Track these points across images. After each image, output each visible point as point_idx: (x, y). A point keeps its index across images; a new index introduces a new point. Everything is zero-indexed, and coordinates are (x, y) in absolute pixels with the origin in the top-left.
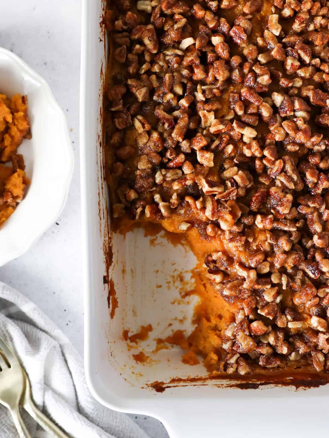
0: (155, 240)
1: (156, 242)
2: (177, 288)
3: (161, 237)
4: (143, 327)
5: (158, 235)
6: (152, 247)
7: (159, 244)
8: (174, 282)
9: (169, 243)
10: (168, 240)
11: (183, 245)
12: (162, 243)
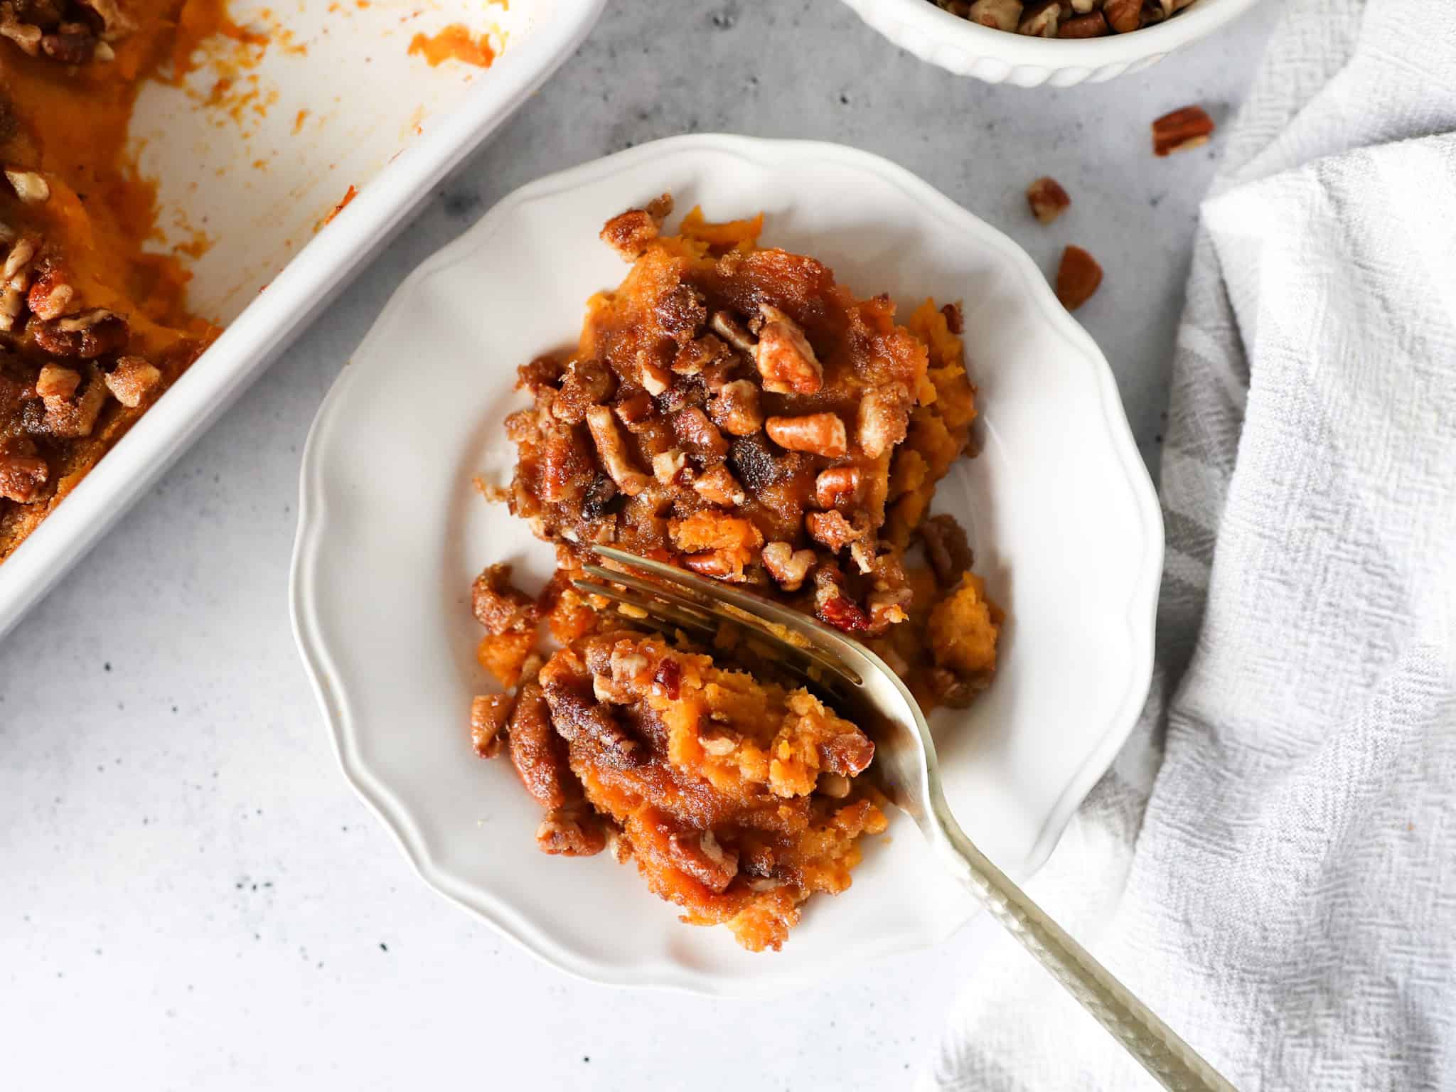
0: (184, 248)
1: (188, 239)
2: (253, 78)
3: (162, 239)
4: (435, 60)
5: (164, 250)
6: (210, 237)
7: (187, 228)
8: (246, 99)
9: (160, 208)
10: (154, 217)
11: (134, 168)
12: (177, 224)
